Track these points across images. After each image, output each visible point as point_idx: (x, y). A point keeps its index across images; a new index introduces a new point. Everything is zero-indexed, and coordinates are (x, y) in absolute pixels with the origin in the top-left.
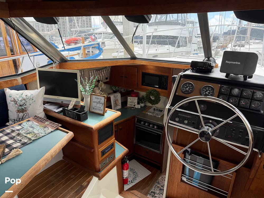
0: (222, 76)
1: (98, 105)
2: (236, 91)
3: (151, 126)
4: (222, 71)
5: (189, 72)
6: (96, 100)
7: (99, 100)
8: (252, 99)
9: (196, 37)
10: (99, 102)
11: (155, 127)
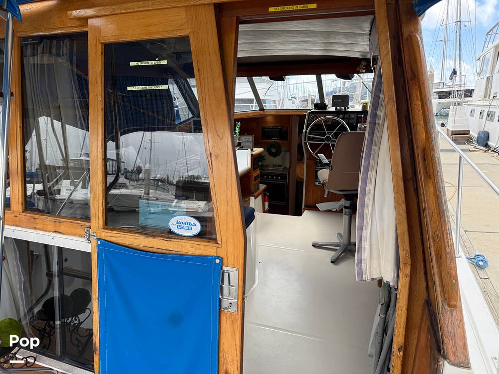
0: (333, 109)
1: (247, 144)
2: (341, 116)
3: (275, 177)
4: (333, 106)
5: (313, 110)
6: (245, 140)
7: (247, 140)
8: (350, 119)
9: (289, 100)
10: (248, 141)
11: (279, 178)
